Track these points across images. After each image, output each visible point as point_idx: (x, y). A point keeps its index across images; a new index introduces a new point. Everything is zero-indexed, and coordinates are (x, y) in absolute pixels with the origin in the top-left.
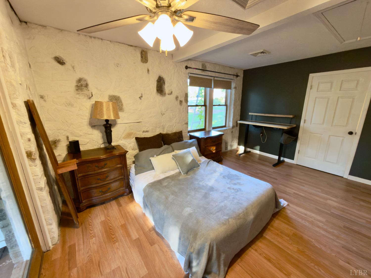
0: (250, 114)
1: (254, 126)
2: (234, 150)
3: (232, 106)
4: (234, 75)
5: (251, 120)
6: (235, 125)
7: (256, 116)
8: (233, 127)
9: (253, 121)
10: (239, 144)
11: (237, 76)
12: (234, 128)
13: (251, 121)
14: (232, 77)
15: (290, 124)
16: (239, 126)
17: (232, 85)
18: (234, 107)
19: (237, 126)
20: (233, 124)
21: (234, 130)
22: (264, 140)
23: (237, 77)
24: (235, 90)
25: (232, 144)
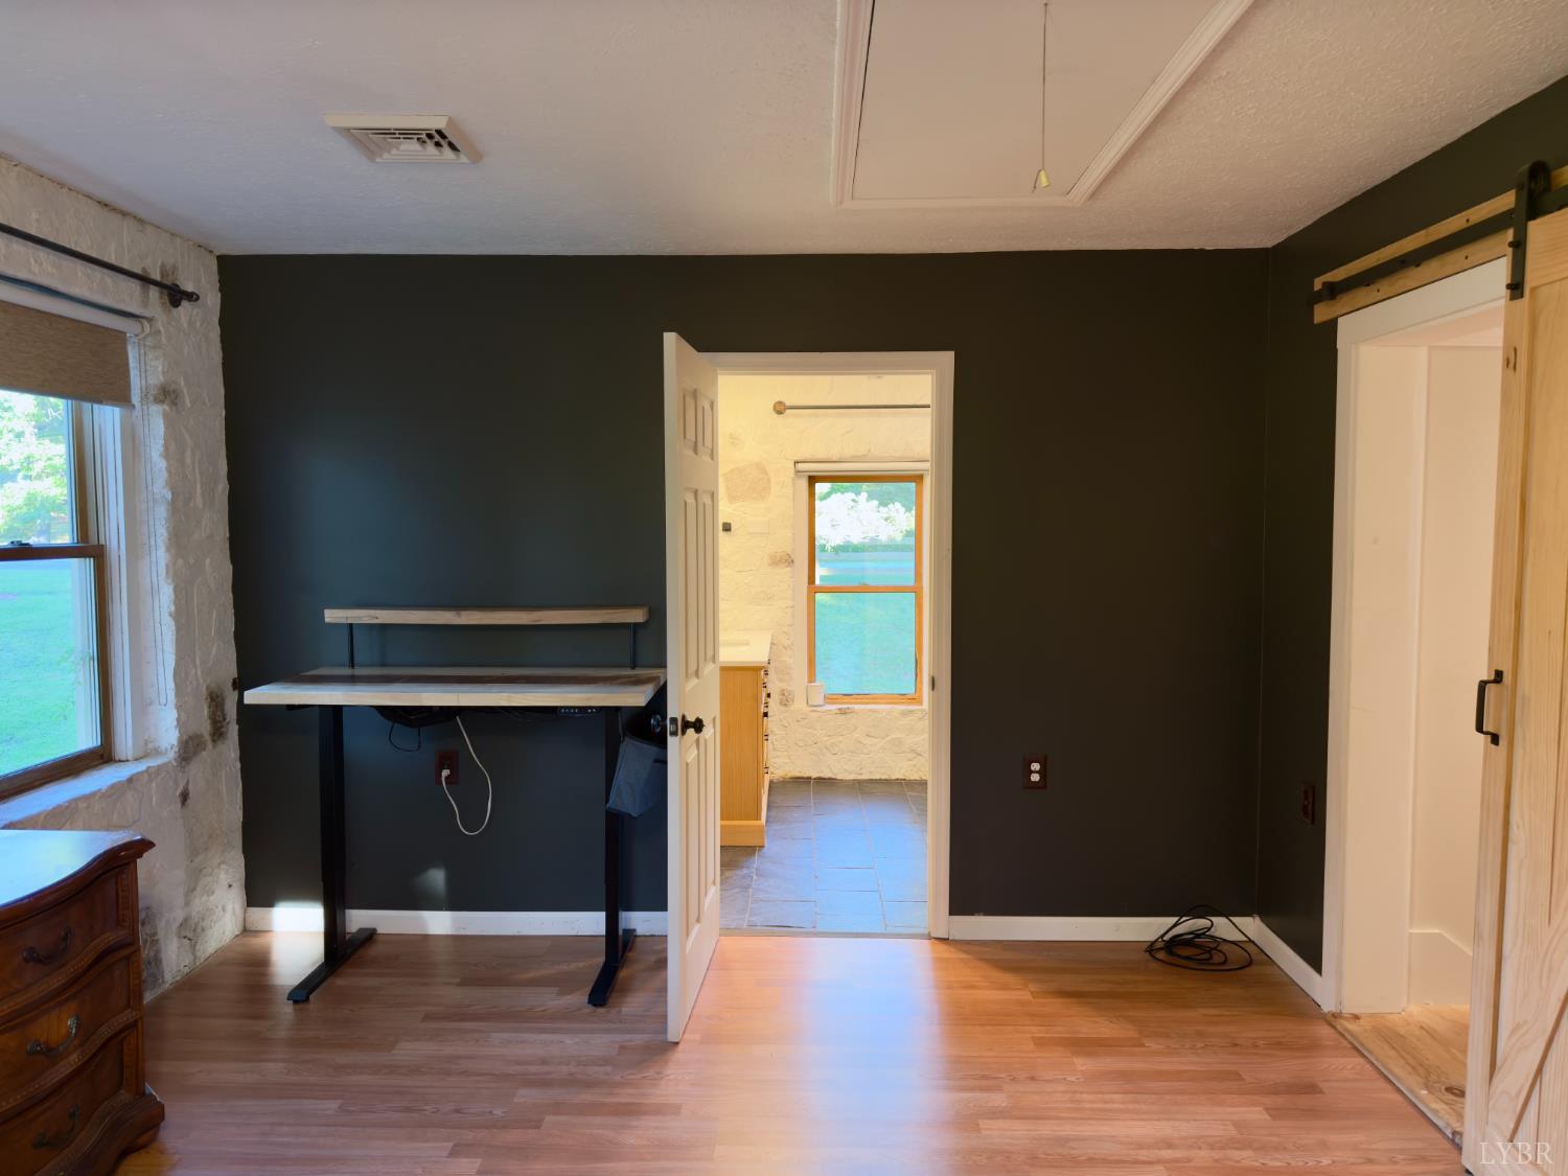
0: (332, 616)
1: (386, 711)
2: (222, 960)
3: (159, 557)
4: (144, 280)
5: (347, 671)
6: (205, 728)
7: (384, 628)
8: (189, 748)
9: (358, 671)
10: (260, 893)
11: (176, 296)
12: (195, 753)
13: (352, 680)
14: (127, 295)
15: (634, 666)
16: (233, 731)
17: (132, 363)
18: (180, 562)
19: (218, 733)
20: (180, 724)
21: (198, 771)
22: (472, 816)
23: (175, 303)
24: (166, 416)
25: (199, 903)
